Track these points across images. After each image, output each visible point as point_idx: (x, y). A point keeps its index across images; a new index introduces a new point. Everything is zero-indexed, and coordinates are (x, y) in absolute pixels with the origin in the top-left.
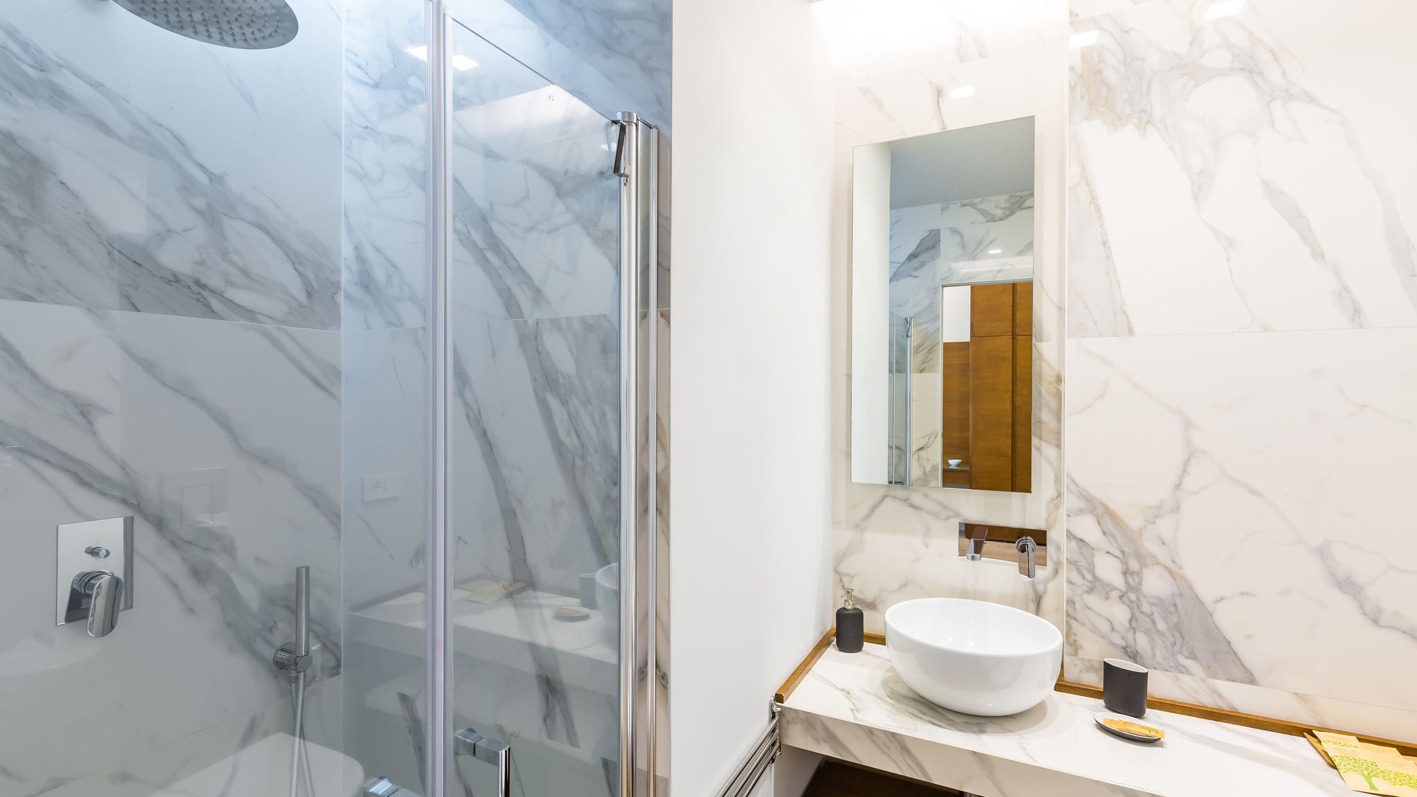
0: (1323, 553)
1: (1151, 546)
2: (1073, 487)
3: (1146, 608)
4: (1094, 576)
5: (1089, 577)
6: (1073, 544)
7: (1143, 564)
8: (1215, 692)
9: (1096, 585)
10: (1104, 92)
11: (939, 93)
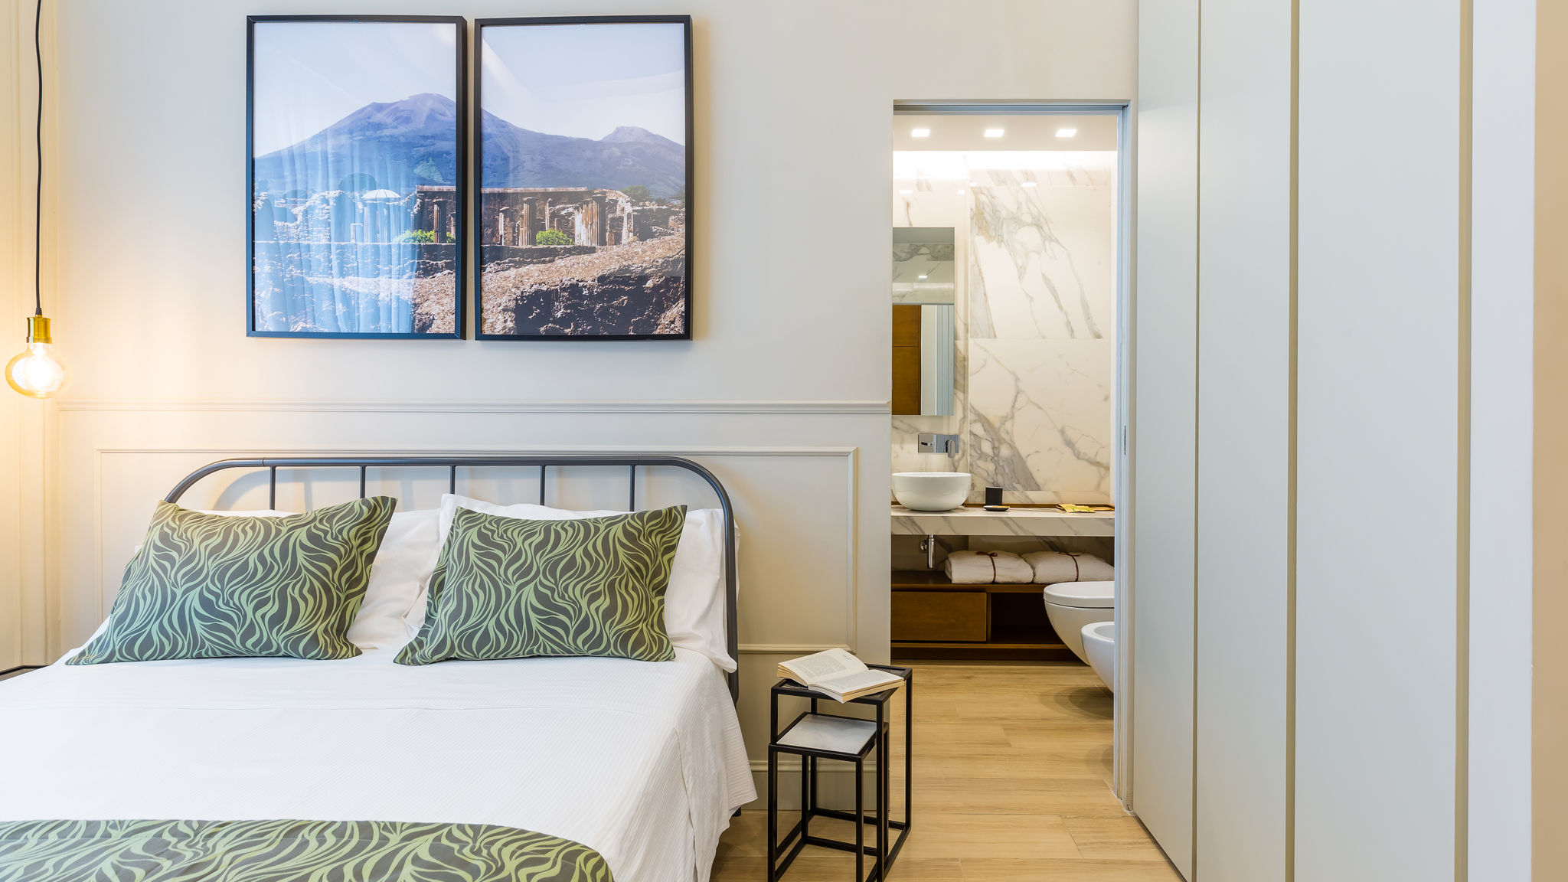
0: (1062, 432)
1: (1004, 435)
2: (972, 410)
3: (1001, 464)
4: (981, 451)
5: (979, 452)
6: (972, 437)
7: (1000, 443)
8: (1027, 497)
9: (982, 456)
10: (984, 223)
11: (908, 205)
